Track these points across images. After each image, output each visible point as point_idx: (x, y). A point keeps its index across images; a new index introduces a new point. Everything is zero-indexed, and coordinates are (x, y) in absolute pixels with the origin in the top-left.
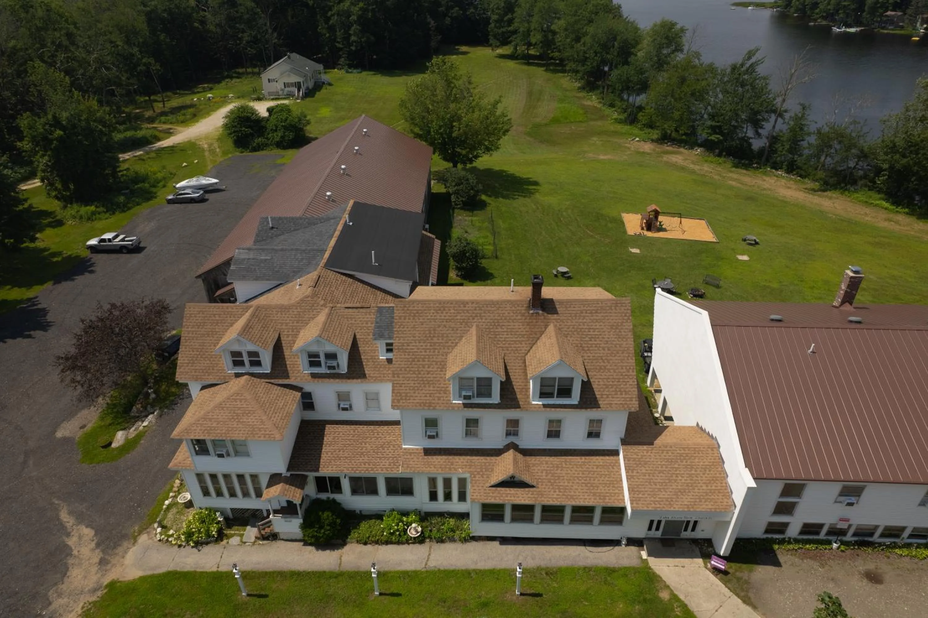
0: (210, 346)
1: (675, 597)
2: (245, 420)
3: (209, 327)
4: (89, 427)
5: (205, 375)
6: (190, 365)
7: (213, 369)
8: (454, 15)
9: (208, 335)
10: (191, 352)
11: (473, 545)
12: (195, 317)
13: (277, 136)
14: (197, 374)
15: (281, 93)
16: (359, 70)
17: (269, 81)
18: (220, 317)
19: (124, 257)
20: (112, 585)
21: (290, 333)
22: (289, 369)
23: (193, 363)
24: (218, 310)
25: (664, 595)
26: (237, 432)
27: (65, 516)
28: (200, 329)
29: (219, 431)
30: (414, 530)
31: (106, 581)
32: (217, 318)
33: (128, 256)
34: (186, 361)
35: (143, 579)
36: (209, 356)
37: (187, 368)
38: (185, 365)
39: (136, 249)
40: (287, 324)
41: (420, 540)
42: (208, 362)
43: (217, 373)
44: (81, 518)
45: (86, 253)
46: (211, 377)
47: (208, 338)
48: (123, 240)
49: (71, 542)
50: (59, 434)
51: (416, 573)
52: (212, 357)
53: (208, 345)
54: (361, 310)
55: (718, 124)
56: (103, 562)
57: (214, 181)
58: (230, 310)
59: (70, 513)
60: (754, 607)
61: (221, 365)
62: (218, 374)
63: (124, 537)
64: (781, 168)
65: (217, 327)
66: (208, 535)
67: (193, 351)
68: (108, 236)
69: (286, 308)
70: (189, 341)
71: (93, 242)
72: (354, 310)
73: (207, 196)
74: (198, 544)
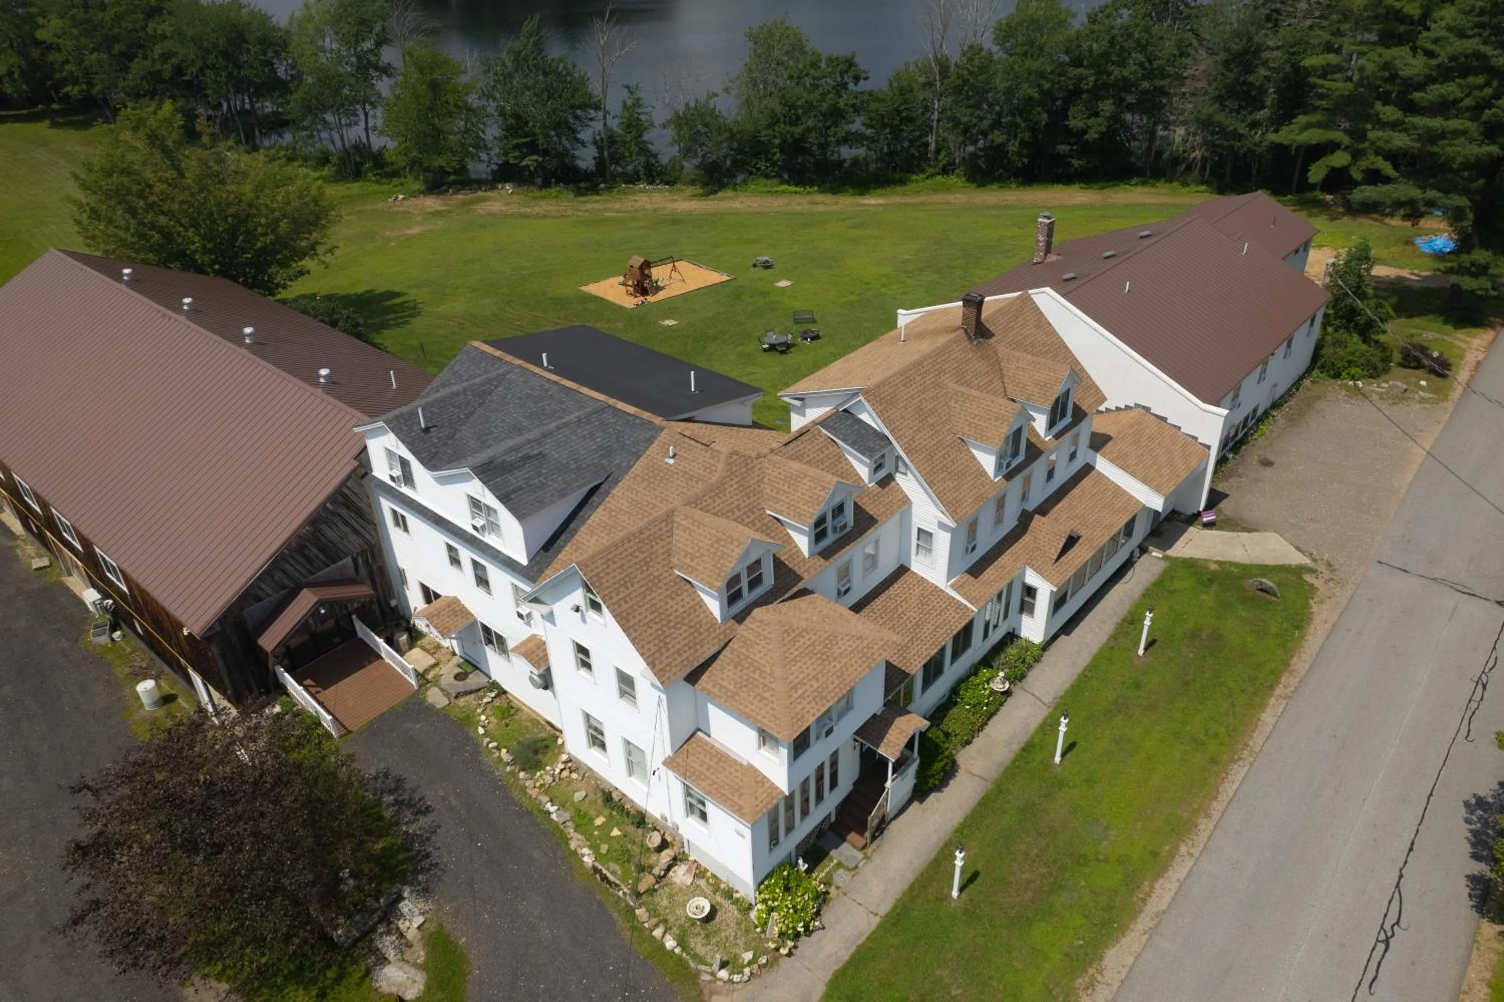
0: (667, 604)
1: (1220, 563)
2: (839, 651)
3: (639, 577)
5: (696, 651)
6: (663, 650)
7: (701, 634)
9: (650, 589)
10: (649, 631)
12: (608, 574)
14: (685, 655)
18: (642, 552)
21: (752, 517)
22: (791, 566)
23: (666, 644)
24: (631, 544)
25: (1213, 567)
26: (851, 669)
28: (631, 589)
29: (831, 687)
32: (641, 556)
34: (654, 649)
36: (679, 619)
37: (663, 658)
38: (657, 655)
40: (738, 508)
42: (684, 628)
43: (709, 635)
46: (707, 646)
47: (654, 594)
52: (684, 618)
53: (662, 603)
54: (804, 438)
55: (527, 140)
58: (648, 533)
60: (1256, 530)
61: (705, 621)
62: (713, 635)
64: (639, 180)
65: (651, 570)
67: (650, 628)
69: (718, 488)
70: (630, 617)
72: (798, 442)
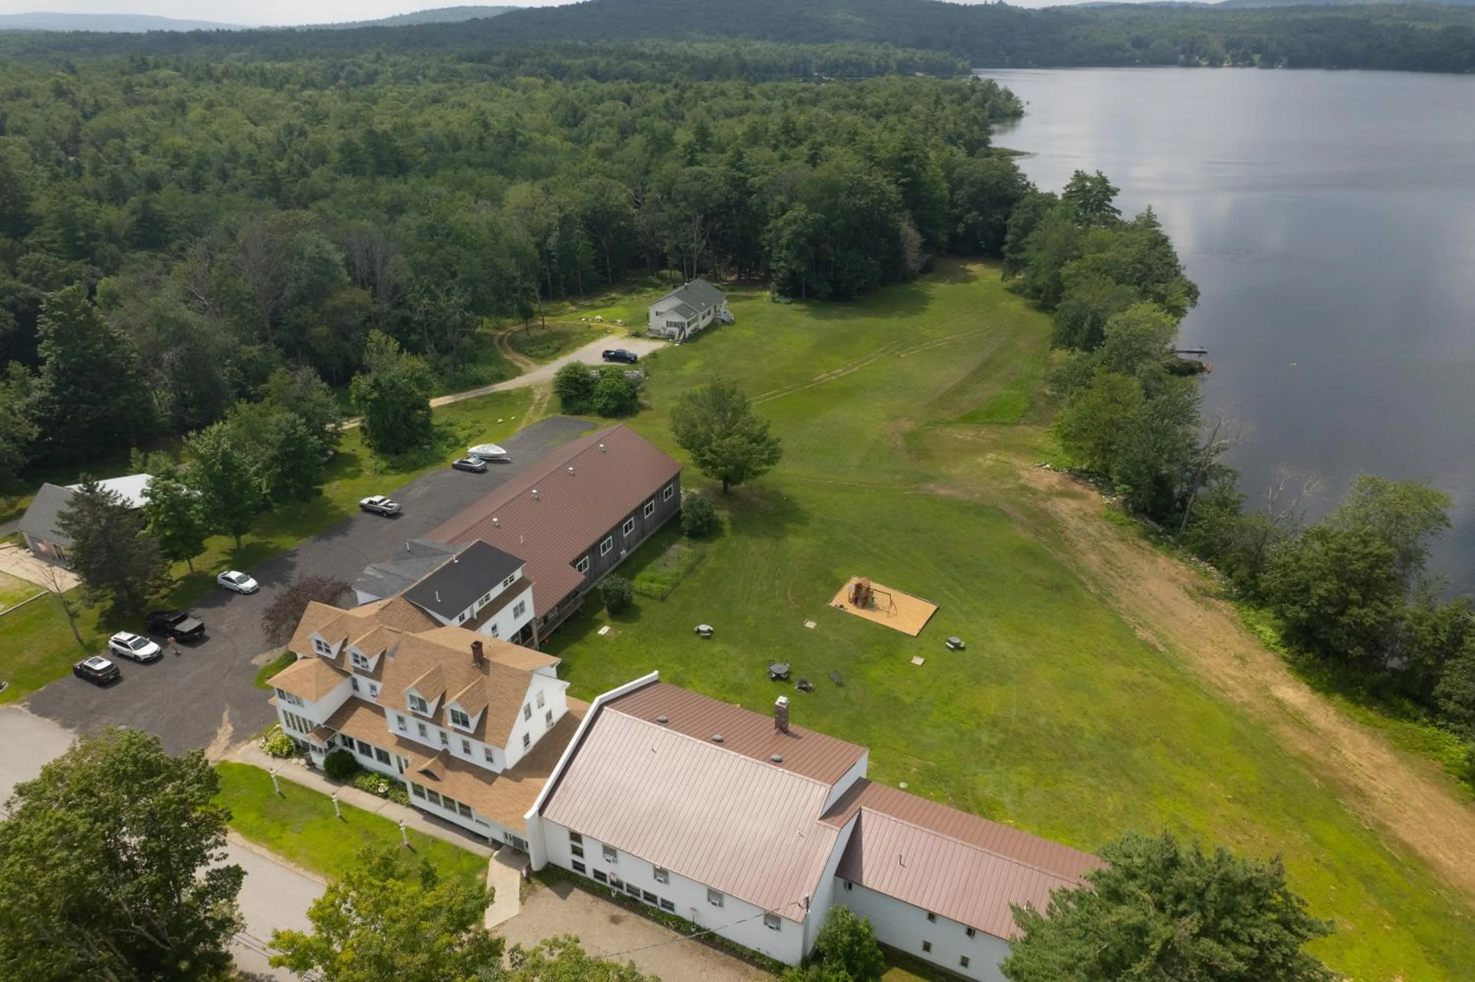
2: (304, 684)
3: (316, 619)
4: (272, 661)
5: (303, 650)
8: (970, 222)
9: (313, 625)
11: (411, 810)
12: (312, 611)
13: (599, 403)
14: (300, 648)
15: (662, 332)
16: (788, 300)
17: (657, 314)
19: (383, 520)
20: (225, 761)
21: (354, 637)
22: (345, 660)
24: (324, 610)
26: (297, 690)
27: (225, 717)
29: (288, 687)
30: (383, 788)
31: (222, 759)
32: (322, 615)
33: (386, 520)
35: (239, 764)
39: (393, 515)
40: (355, 631)
41: (385, 796)
43: (309, 650)
44: (232, 720)
45: (355, 512)
48: (386, 505)
49: (220, 731)
50: (253, 662)
51: (368, 813)
54: (396, 634)
56: (227, 748)
57: (503, 452)
58: (330, 612)
59: (230, 714)
60: (522, 904)
63: (245, 738)
65: (319, 621)
66: (281, 752)
68: (377, 499)
69: (358, 620)
71: (365, 501)
72: (393, 633)
73: (490, 466)
74: (275, 755)
